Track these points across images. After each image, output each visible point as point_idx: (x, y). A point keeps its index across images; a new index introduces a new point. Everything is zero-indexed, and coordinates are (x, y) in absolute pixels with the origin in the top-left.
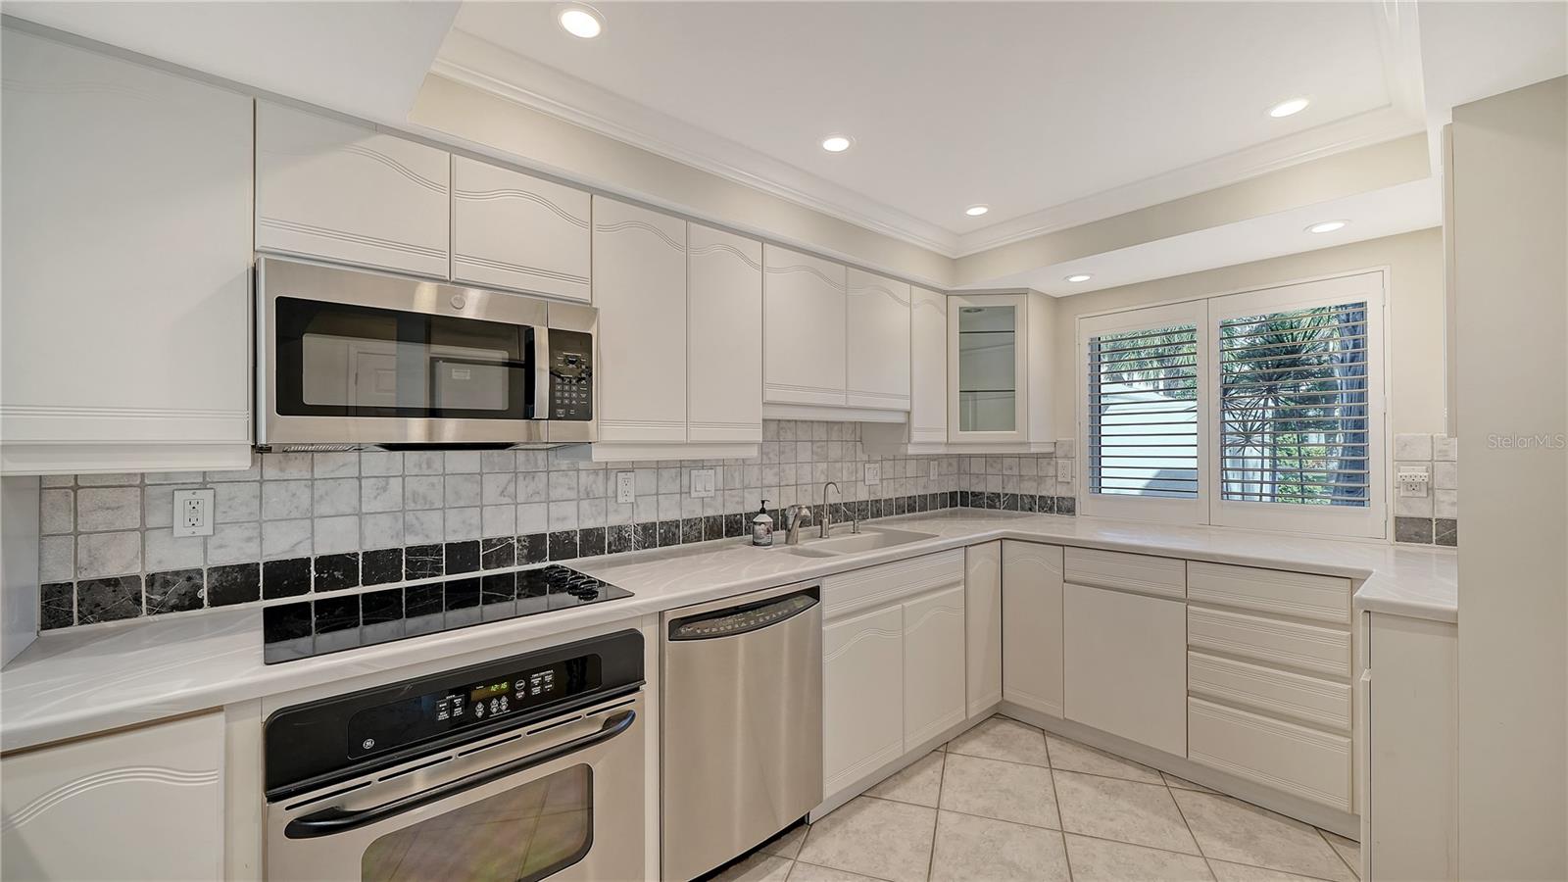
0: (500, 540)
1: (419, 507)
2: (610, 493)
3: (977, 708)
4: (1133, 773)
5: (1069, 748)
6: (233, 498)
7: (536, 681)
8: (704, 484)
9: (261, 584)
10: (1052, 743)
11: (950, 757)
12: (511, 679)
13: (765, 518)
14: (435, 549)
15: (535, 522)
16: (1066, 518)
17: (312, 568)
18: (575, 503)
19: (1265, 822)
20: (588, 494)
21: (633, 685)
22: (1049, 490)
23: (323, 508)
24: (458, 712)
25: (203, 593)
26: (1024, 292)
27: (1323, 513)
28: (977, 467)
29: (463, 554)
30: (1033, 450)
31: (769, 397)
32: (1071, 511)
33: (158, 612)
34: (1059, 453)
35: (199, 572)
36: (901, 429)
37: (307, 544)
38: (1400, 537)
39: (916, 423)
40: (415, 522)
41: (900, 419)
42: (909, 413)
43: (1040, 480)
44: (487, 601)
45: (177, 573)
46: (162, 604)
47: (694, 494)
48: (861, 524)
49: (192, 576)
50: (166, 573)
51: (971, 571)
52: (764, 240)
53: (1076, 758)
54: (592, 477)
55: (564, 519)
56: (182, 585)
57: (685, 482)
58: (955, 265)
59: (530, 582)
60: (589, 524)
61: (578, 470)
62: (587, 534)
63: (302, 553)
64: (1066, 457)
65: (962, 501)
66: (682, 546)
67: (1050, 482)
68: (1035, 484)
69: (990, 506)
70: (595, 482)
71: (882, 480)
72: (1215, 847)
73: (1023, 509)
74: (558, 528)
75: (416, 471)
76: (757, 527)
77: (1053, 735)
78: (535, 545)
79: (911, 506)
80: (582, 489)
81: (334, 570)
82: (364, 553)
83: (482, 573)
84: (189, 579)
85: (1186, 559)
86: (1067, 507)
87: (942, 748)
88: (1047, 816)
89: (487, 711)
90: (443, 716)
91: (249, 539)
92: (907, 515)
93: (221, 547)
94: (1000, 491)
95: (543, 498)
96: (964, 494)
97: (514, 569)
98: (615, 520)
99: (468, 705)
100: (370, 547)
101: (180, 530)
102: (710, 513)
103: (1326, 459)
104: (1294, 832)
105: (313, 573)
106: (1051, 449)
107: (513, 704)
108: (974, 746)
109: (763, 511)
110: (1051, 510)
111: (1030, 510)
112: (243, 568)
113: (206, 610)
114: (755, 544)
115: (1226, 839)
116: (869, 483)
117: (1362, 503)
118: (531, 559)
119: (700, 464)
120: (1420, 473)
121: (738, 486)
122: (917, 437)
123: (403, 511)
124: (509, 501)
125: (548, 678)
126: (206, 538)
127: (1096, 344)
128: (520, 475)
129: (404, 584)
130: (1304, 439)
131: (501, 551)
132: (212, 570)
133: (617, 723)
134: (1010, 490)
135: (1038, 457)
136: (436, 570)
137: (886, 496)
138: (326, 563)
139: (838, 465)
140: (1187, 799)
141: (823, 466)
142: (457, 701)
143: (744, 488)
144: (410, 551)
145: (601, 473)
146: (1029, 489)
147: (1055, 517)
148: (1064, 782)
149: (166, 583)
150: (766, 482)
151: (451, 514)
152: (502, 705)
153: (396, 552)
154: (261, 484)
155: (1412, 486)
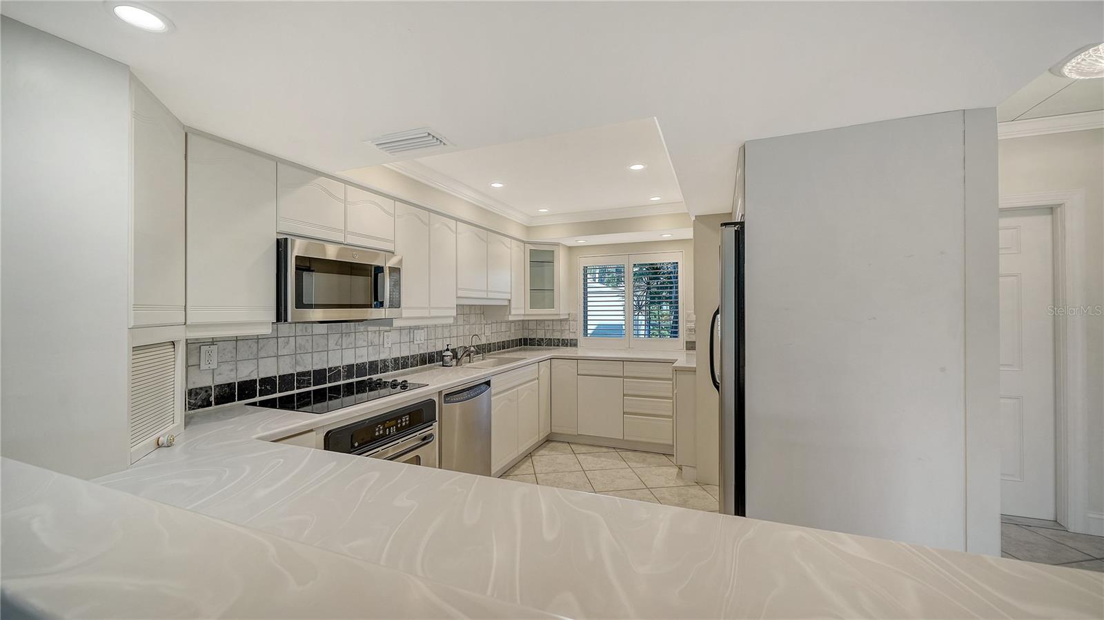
0: (335, 368)
1: (302, 352)
2: (381, 343)
3: (543, 435)
4: (605, 450)
5: (580, 446)
6: (224, 350)
7: (404, 420)
8: (420, 336)
9: (236, 393)
10: (573, 446)
11: (533, 458)
12: (396, 419)
13: (449, 353)
14: (308, 373)
15: (350, 358)
16: (574, 348)
17: (258, 384)
18: (366, 348)
19: (649, 455)
20: (372, 343)
21: (429, 423)
22: (567, 336)
23: (262, 354)
24: (381, 432)
25: (212, 399)
26: (557, 244)
27: (668, 342)
28: (532, 326)
29: (320, 376)
30: (562, 317)
31: (459, 295)
32: (576, 345)
33: (194, 409)
34: (571, 319)
35: (210, 387)
36: (506, 308)
37: (256, 372)
38: (688, 349)
39: (513, 305)
40: (300, 360)
41: (506, 303)
42: (510, 300)
43: (562, 331)
44: (330, 399)
45: (201, 388)
46: (195, 405)
47: (415, 342)
48: (486, 355)
49: (207, 389)
50: (196, 389)
51: (541, 373)
52: (457, 220)
53: (584, 449)
54: (374, 334)
55: (362, 356)
56: (203, 395)
57: (412, 337)
58: (528, 229)
59: (348, 389)
60: (372, 359)
61: (368, 331)
62: (371, 363)
63: (254, 377)
64: (573, 320)
65: (526, 343)
66: (410, 369)
67: (567, 332)
68: (560, 333)
69: (538, 345)
70: (374, 337)
71: (492, 333)
72: (633, 464)
73: (554, 345)
74: (359, 361)
75: (300, 334)
76: (446, 358)
77: (572, 443)
78: (350, 370)
79: (504, 346)
80: (369, 341)
81: (268, 385)
82: (279, 376)
83: (328, 385)
84: (206, 391)
85: (623, 361)
86: (573, 343)
87: (529, 455)
88: (578, 467)
89: (390, 432)
90: (377, 434)
91: (232, 370)
92: (502, 351)
93: (220, 374)
94: (543, 337)
95: (353, 345)
96: (525, 340)
97: (341, 382)
98: (383, 357)
99: (384, 430)
100: (281, 373)
101: (203, 366)
102: (422, 352)
103: (670, 316)
104: (657, 456)
105: (258, 387)
106: (567, 317)
107: (397, 429)
108: (542, 452)
109: (448, 350)
110: (567, 345)
111: (558, 346)
112: (229, 385)
113: (213, 407)
114: (443, 366)
115: (637, 462)
116: (488, 336)
117: (677, 337)
118: (348, 377)
119: (418, 328)
120: (692, 325)
121: (433, 337)
122: (513, 312)
123: (295, 354)
124: (339, 347)
125: (407, 419)
126: (213, 370)
127: (585, 269)
128: (344, 335)
129: (296, 391)
130: (661, 307)
131: (335, 373)
132: (216, 386)
133: (426, 440)
134: (548, 337)
135: (561, 320)
136: (309, 385)
137: (493, 342)
138: (264, 381)
139: (474, 326)
140: (624, 454)
141: (467, 327)
142: (381, 427)
143: (435, 339)
144: (299, 374)
145: (377, 332)
146: (557, 336)
147: (569, 349)
148: (581, 457)
149: (197, 394)
150: (445, 336)
151: (315, 355)
152: (393, 430)
153: (292, 375)
154: (236, 341)
155: (690, 330)
